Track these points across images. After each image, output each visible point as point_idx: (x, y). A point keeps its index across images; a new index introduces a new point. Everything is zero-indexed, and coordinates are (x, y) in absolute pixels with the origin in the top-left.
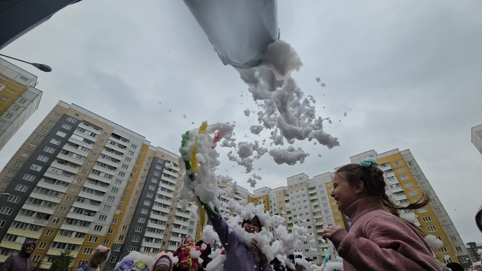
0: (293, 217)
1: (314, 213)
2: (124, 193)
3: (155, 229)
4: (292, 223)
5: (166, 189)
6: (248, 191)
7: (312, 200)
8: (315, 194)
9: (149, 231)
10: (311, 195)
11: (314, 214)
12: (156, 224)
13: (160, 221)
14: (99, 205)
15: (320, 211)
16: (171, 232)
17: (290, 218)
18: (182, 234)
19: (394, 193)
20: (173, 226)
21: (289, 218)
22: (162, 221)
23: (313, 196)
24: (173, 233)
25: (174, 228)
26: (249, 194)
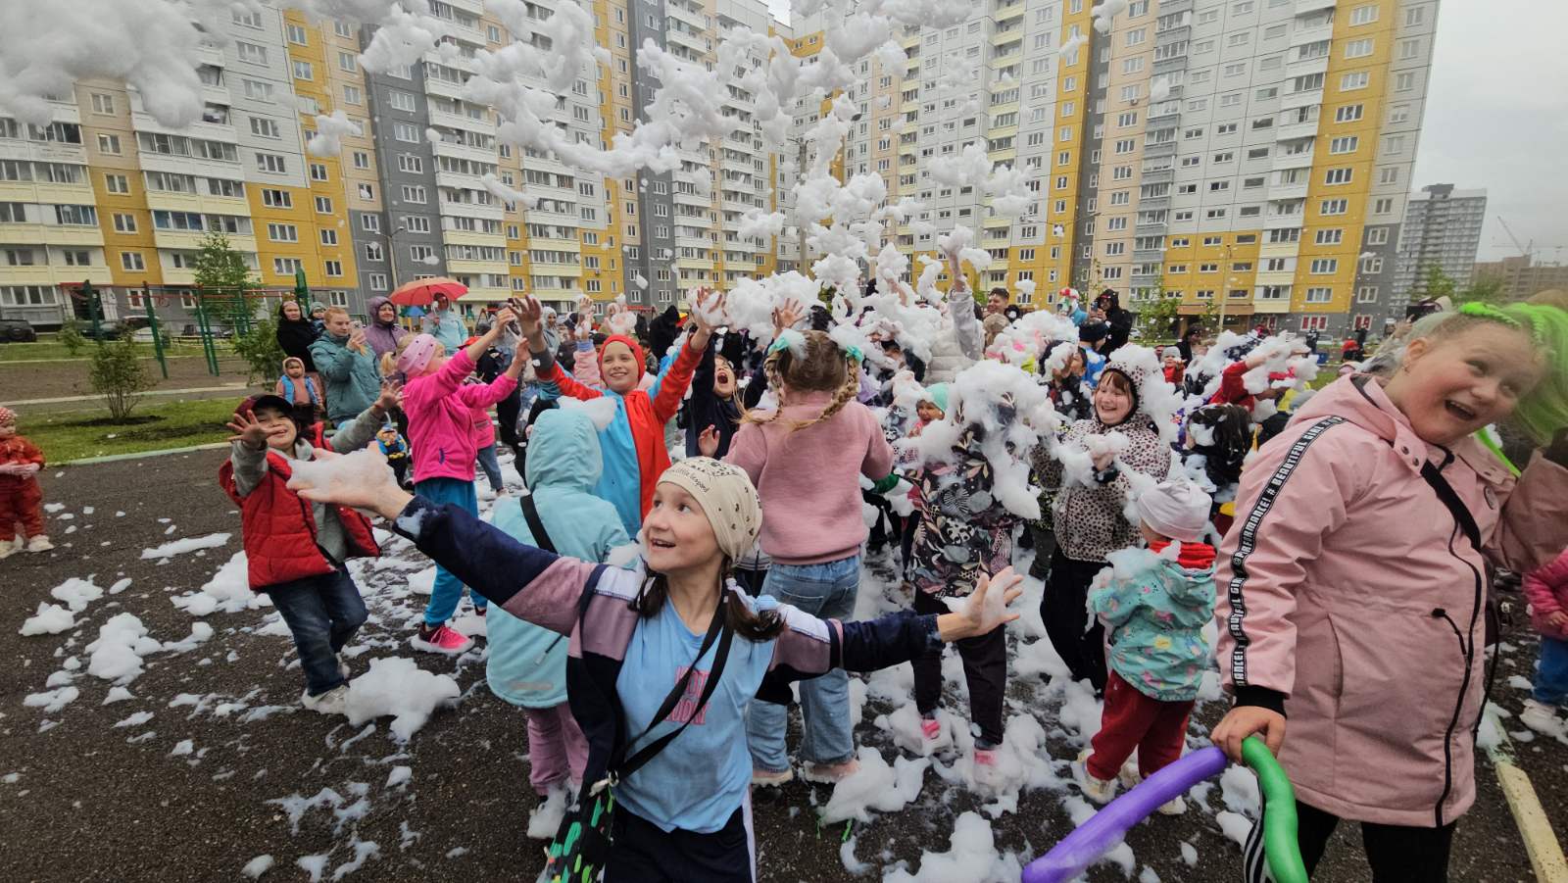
0: (922, 110)
1: (994, 96)
2: (292, 29)
3: (464, 162)
4: (915, 133)
5: (449, 6)
6: (770, 11)
7: (1001, 46)
8: (1018, 20)
9: (446, 168)
10: (1003, 25)
11: (995, 98)
12: (461, 146)
13: (471, 134)
14: (221, 80)
15: (1018, 89)
16: (522, 171)
17: (911, 116)
18: (558, 176)
19: (1299, 17)
20: (522, 153)
21: (909, 114)
22: (478, 135)
23: (1007, 28)
24: (530, 172)
25: (525, 158)
26: (771, 24)
